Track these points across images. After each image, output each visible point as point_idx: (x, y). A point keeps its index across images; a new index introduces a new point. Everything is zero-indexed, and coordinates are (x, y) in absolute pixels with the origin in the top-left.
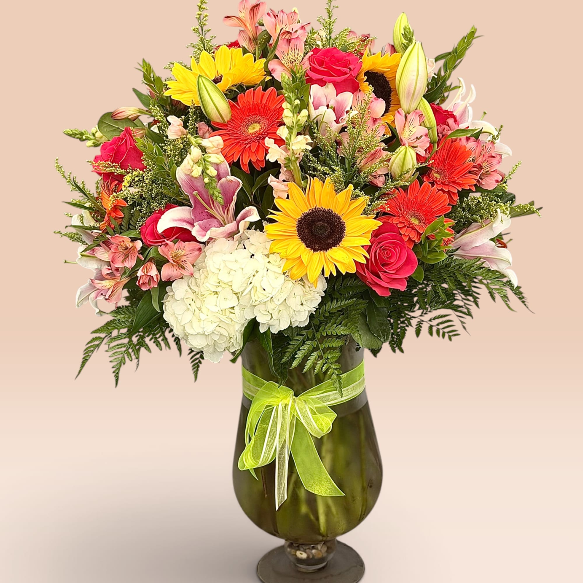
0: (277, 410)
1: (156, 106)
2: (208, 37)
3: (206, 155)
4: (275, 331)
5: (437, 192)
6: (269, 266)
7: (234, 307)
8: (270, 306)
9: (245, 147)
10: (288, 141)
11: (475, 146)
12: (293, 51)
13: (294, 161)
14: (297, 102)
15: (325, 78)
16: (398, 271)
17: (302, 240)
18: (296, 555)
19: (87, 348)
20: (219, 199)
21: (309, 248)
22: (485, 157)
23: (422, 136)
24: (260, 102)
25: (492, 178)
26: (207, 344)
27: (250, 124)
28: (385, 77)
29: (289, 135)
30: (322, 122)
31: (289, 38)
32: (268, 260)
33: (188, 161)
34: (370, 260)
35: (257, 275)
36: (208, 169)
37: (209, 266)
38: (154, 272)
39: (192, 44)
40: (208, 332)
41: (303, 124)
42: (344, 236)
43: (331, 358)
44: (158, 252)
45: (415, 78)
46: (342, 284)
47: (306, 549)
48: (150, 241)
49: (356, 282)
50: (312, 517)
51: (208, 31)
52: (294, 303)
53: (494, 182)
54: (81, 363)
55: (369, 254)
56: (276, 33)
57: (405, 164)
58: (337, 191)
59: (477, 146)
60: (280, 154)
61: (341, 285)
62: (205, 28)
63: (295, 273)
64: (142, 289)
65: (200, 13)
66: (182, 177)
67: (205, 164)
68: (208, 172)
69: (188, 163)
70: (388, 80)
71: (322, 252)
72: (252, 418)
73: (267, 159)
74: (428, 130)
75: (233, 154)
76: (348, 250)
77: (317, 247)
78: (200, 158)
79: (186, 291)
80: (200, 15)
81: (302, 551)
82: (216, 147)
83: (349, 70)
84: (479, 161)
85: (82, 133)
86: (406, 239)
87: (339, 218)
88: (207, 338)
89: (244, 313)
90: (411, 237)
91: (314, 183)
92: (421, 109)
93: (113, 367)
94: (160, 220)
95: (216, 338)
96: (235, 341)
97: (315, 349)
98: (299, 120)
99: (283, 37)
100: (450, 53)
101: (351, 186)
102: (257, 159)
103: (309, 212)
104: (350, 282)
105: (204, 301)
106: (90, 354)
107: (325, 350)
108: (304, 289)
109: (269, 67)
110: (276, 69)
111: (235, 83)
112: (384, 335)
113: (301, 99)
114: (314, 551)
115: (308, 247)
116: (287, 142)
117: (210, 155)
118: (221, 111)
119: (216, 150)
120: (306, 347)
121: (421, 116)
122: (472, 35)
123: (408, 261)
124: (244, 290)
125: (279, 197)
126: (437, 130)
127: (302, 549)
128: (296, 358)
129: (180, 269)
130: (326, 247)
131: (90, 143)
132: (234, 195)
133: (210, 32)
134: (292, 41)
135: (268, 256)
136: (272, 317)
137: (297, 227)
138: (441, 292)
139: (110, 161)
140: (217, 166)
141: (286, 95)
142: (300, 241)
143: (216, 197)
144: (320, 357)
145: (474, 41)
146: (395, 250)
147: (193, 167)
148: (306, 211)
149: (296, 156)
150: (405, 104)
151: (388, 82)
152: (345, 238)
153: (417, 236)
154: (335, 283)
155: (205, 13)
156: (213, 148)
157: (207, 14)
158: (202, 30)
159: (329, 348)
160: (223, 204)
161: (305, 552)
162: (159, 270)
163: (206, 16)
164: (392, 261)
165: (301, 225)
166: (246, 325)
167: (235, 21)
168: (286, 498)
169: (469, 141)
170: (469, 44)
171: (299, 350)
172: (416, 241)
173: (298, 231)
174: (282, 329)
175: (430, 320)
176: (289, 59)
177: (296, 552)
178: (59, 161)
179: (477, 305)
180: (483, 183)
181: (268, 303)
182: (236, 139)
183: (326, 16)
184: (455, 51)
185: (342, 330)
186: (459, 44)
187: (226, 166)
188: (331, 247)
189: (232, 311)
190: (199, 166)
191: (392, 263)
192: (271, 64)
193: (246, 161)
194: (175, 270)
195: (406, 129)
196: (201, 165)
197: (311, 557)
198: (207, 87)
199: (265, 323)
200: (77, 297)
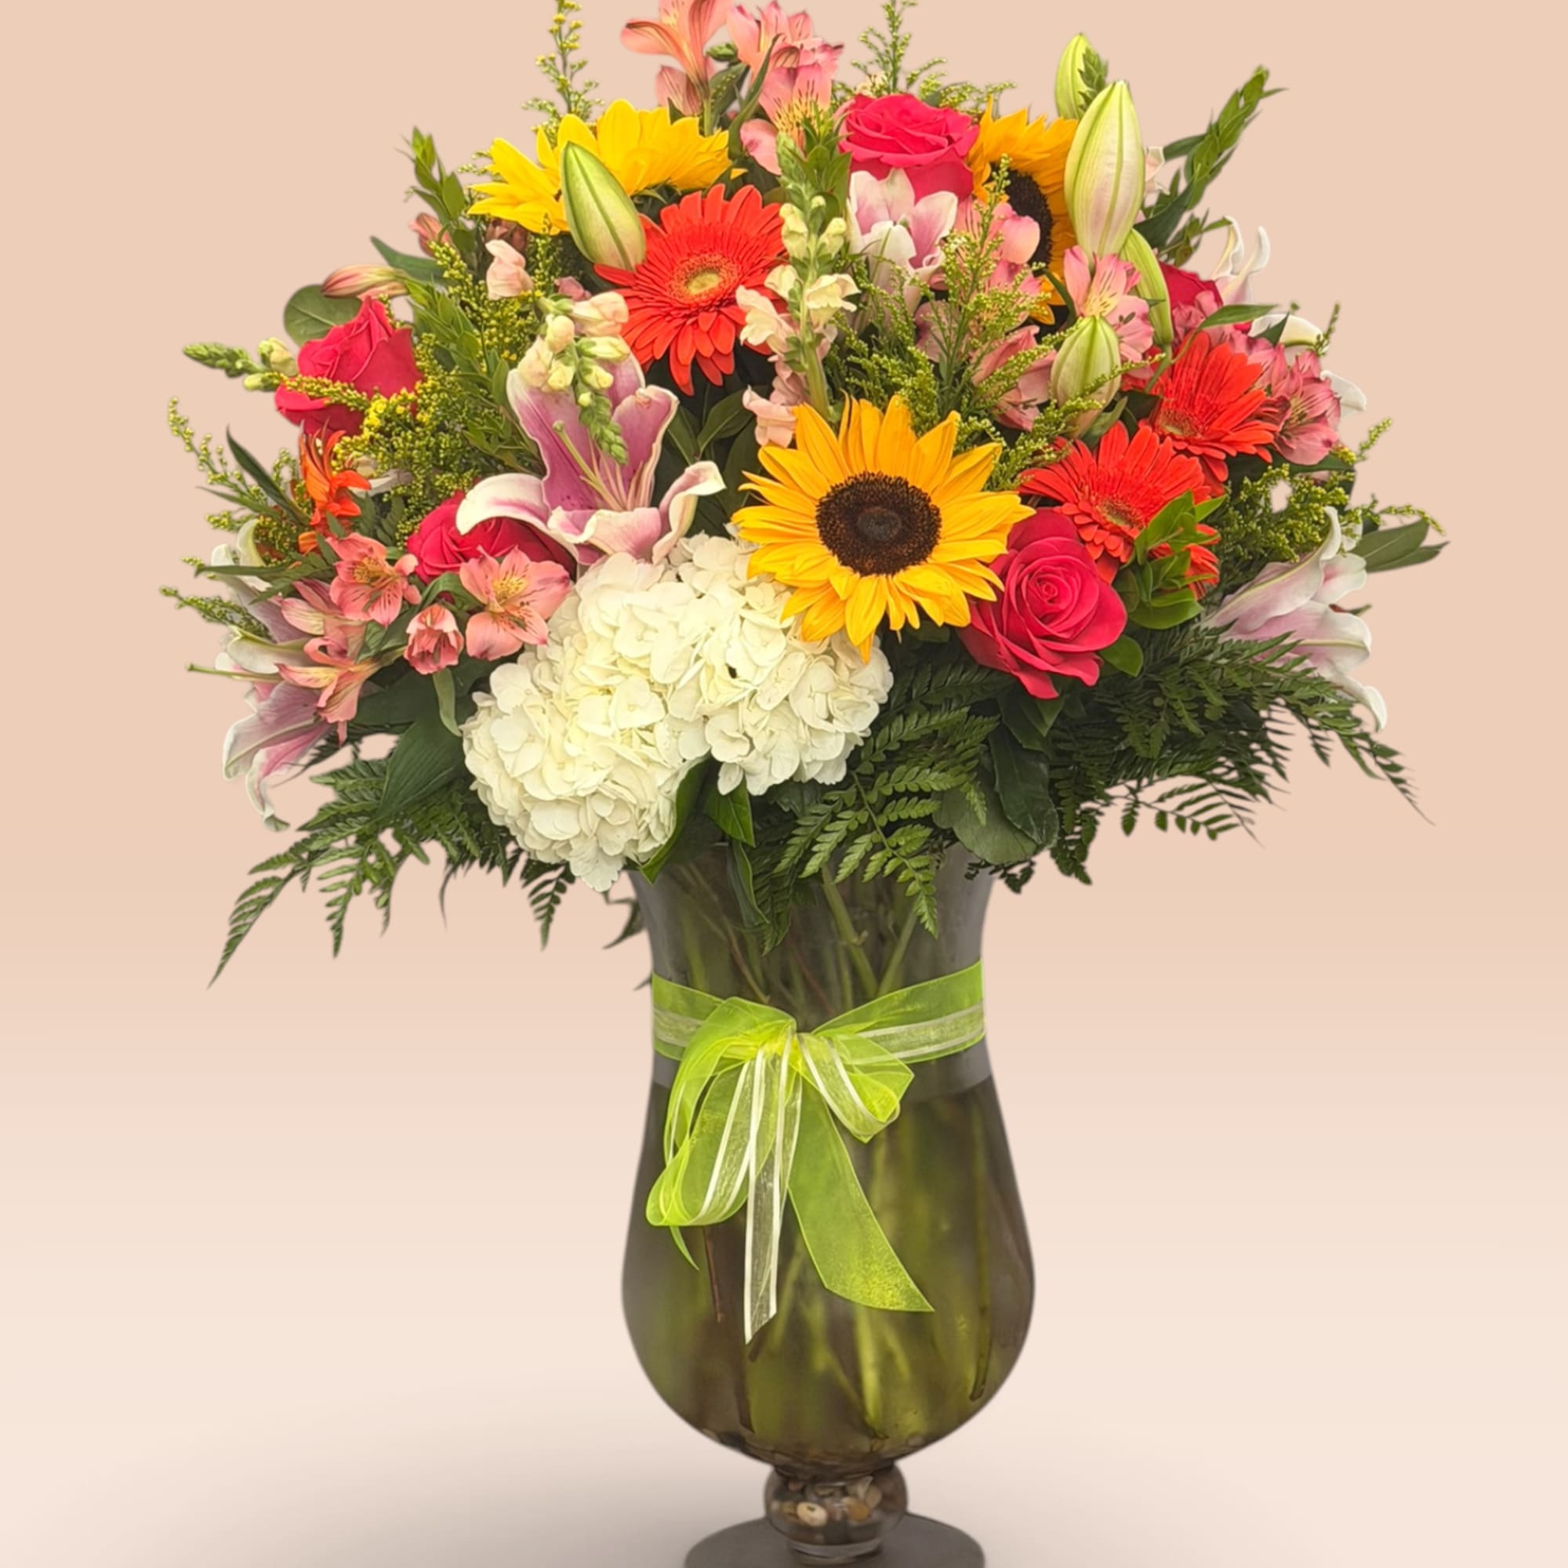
0: (752, 1070)
1: (447, 244)
2: (577, 84)
3: (583, 340)
4: (757, 788)
5: (1173, 457)
6: (746, 613)
7: (653, 725)
8: (749, 717)
9: (684, 323)
10: (795, 297)
11: (1270, 360)
12: (804, 100)
13: (811, 345)
14: (820, 201)
15: (888, 157)
16: (1077, 631)
17: (830, 547)
18: (796, 1516)
19: (241, 908)
20: (617, 450)
21: (849, 568)
22: (1296, 379)
23: (1132, 315)
24: (718, 218)
25: (1314, 435)
26: (581, 831)
27: (695, 276)
28: (1035, 183)
29: (798, 285)
30: (880, 259)
31: (795, 66)
32: (742, 600)
33: (537, 354)
34: (1006, 597)
35: (714, 635)
36: (589, 371)
37: (590, 621)
38: (449, 625)
39: (537, 100)
40: (583, 789)
41: (833, 255)
42: (940, 541)
43: (908, 843)
44: (460, 581)
45: (1113, 171)
46: (930, 682)
47: (824, 1497)
48: (431, 567)
49: (967, 674)
50: (843, 1379)
51: (581, 66)
52: (811, 710)
53: (1319, 445)
54: (222, 946)
55: (1004, 583)
56: (759, 49)
57: (1092, 365)
58: (921, 427)
59: (1275, 359)
60: (775, 324)
61: (929, 686)
62: (573, 58)
63: (816, 623)
64: (418, 669)
65: (561, 16)
66: (520, 396)
67: (582, 363)
68: (590, 379)
69: (539, 358)
70: (1044, 192)
71: (883, 577)
72: (683, 1095)
73: (742, 337)
74: (1150, 306)
75: (653, 342)
76: (949, 569)
77: (869, 563)
78: (569, 346)
79: (528, 693)
80: (560, 22)
81: (814, 1502)
82: (609, 320)
83: (946, 141)
84: (1281, 390)
85: (234, 353)
86: (1096, 554)
87: (924, 499)
88: (582, 813)
89: (677, 743)
90: (1110, 547)
91: (860, 410)
92: (1130, 256)
93: (329, 905)
94: (464, 503)
95: (605, 810)
96: (655, 820)
97: (862, 830)
98: (823, 245)
99: (779, 63)
100: (1202, 138)
101: (955, 416)
102: (716, 351)
103: (850, 483)
104: (953, 675)
105: (576, 713)
106: (249, 920)
107: (889, 829)
108: (837, 677)
109: (742, 137)
110: (760, 141)
111: (654, 182)
112: (1039, 825)
113: (828, 196)
114: (846, 1501)
115: (844, 563)
116: (793, 300)
117: (593, 339)
118: (620, 236)
119: (610, 327)
120: (840, 826)
121: (1131, 273)
122: (1255, 89)
123: (1102, 614)
124: (679, 680)
125: (771, 443)
126: (1173, 318)
127: (814, 1498)
128: (815, 853)
129: (513, 628)
130: (890, 564)
131: (253, 380)
132: (654, 440)
133: (585, 69)
134: (802, 74)
135: (742, 592)
136: (752, 747)
137: (817, 517)
138: (1187, 717)
139: (328, 377)
140: (610, 365)
141: (790, 186)
142: (825, 550)
143: (610, 443)
144: (877, 847)
145: (1263, 104)
146: (1067, 580)
147: (550, 367)
148: (839, 479)
149: (817, 331)
150: (1087, 241)
151: (1043, 198)
152: (942, 545)
153: (1125, 549)
154: (912, 682)
155: (571, 18)
156: (600, 321)
157: (580, 22)
158: (565, 65)
159: (900, 823)
160: (627, 463)
161: (823, 1506)
162: (462, 625)
163: (577, 26)
164: (1062, 606)
165: (826, 514)
166: (682, 776)
167: (651, 37)
168: (773, 1311)
169: (1255, 349)
170: (1250, 107)
171: (824, 832)
172: (1123, 560)
173: (819, 527)
174: (779, 781)
175: (1161, 799)
176: (791, 119)
177: (795, 1508)
178: (178, 408)
179: (1282, 774)
180: (1294, 446)
181: (742, 707)
182: (659, 307)
183: (884, 28)
184: (1214, 129)
185: (934, 780)
186: (1225, 113)
187: (634, 368)
188: (904, 567)
189: (646, 735)
190: (567, 364)
191: (1062, 612)
192: (746, 130)
193: (686, 355)
194: (502, 631)
195: (1093, 296)
196: (572, 363)
197: (838, 1517)
198: (587, 170)
199: (734, 764)
200: (226, 747)
